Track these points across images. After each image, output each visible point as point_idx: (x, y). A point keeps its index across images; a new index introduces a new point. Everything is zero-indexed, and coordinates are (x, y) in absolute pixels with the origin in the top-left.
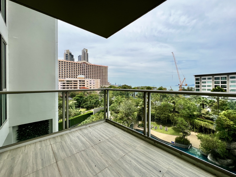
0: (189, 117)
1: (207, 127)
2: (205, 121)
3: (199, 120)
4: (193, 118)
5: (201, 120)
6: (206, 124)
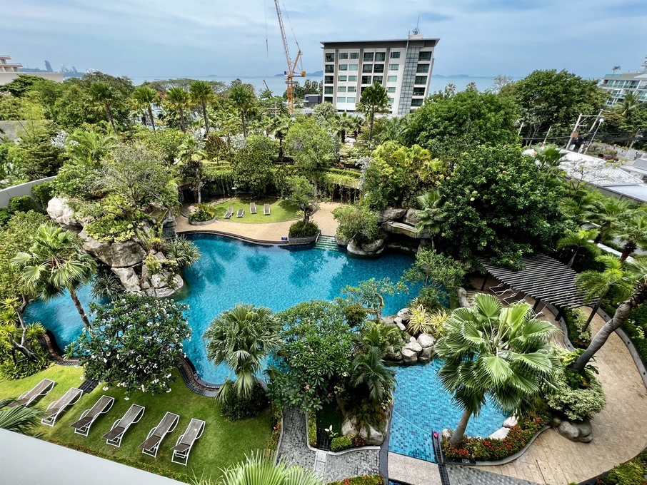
0: (315, 170)
1: (347, 186)
2: (345, 174)
3: (334, 172)
4: (323, 170)
5: (337, 173)
6: (347, 180)
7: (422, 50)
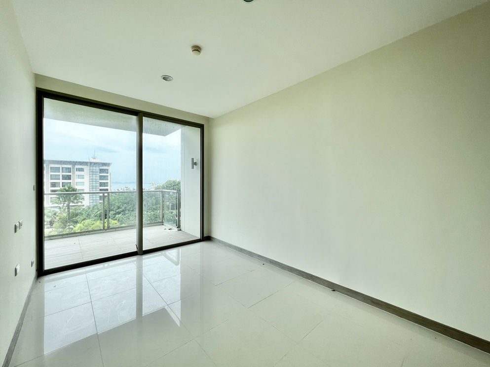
7: (101, 168)
